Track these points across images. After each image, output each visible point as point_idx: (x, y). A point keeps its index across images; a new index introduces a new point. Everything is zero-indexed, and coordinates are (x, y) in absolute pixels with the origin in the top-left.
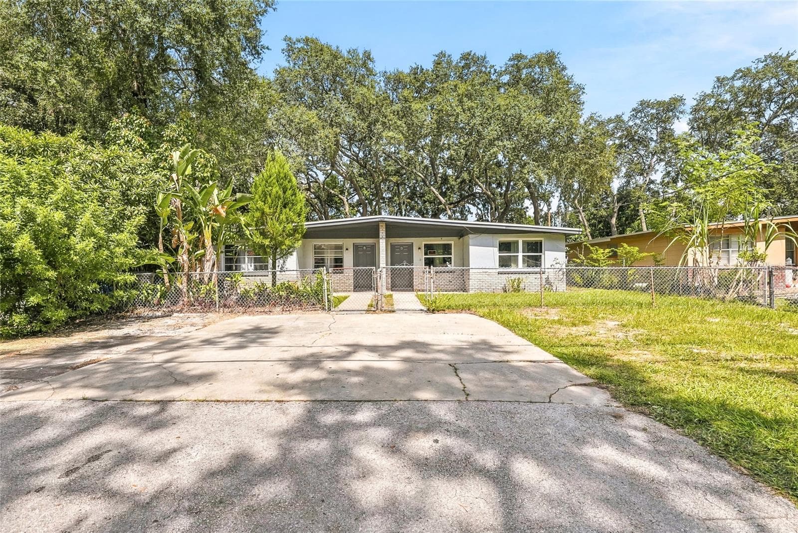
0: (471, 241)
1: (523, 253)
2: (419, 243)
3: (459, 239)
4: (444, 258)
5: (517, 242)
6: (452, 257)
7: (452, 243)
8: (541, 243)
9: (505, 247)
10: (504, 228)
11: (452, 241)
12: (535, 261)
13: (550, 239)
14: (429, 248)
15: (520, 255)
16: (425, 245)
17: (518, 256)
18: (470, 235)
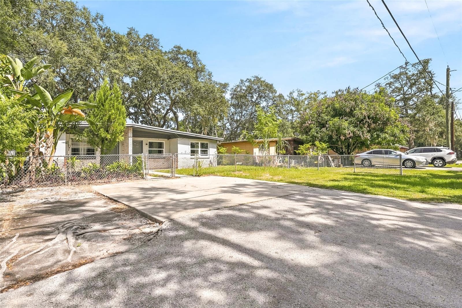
0: (179, 142)
1: (201, 148)
2: (146, 141)
3: (168, 140)
4: (159, 150)
5: (198, 143)
6: (164, 150)
7: (164, 142)
8: (207, 144)
9: (193, 146)
10: (195, 136)
11: (163, 141)
12: (205, 152)
13: (211, 142)
14: (151, 145)
16: (149, 142)
17: (198, 150)
18: (178, 138)
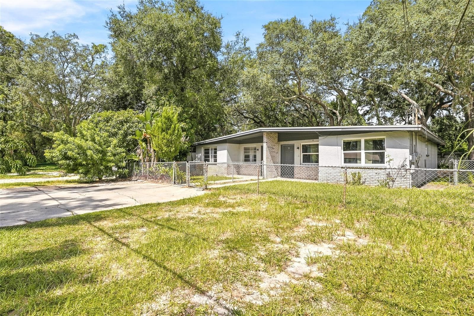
0: (320, 142)
1: (365, 150)
2: (298, 144)
5: (360, 141)
8: (382, 141)
9: (347, 146)
13: (392, 136)
15: (363, 152)
18: (320, 137)
